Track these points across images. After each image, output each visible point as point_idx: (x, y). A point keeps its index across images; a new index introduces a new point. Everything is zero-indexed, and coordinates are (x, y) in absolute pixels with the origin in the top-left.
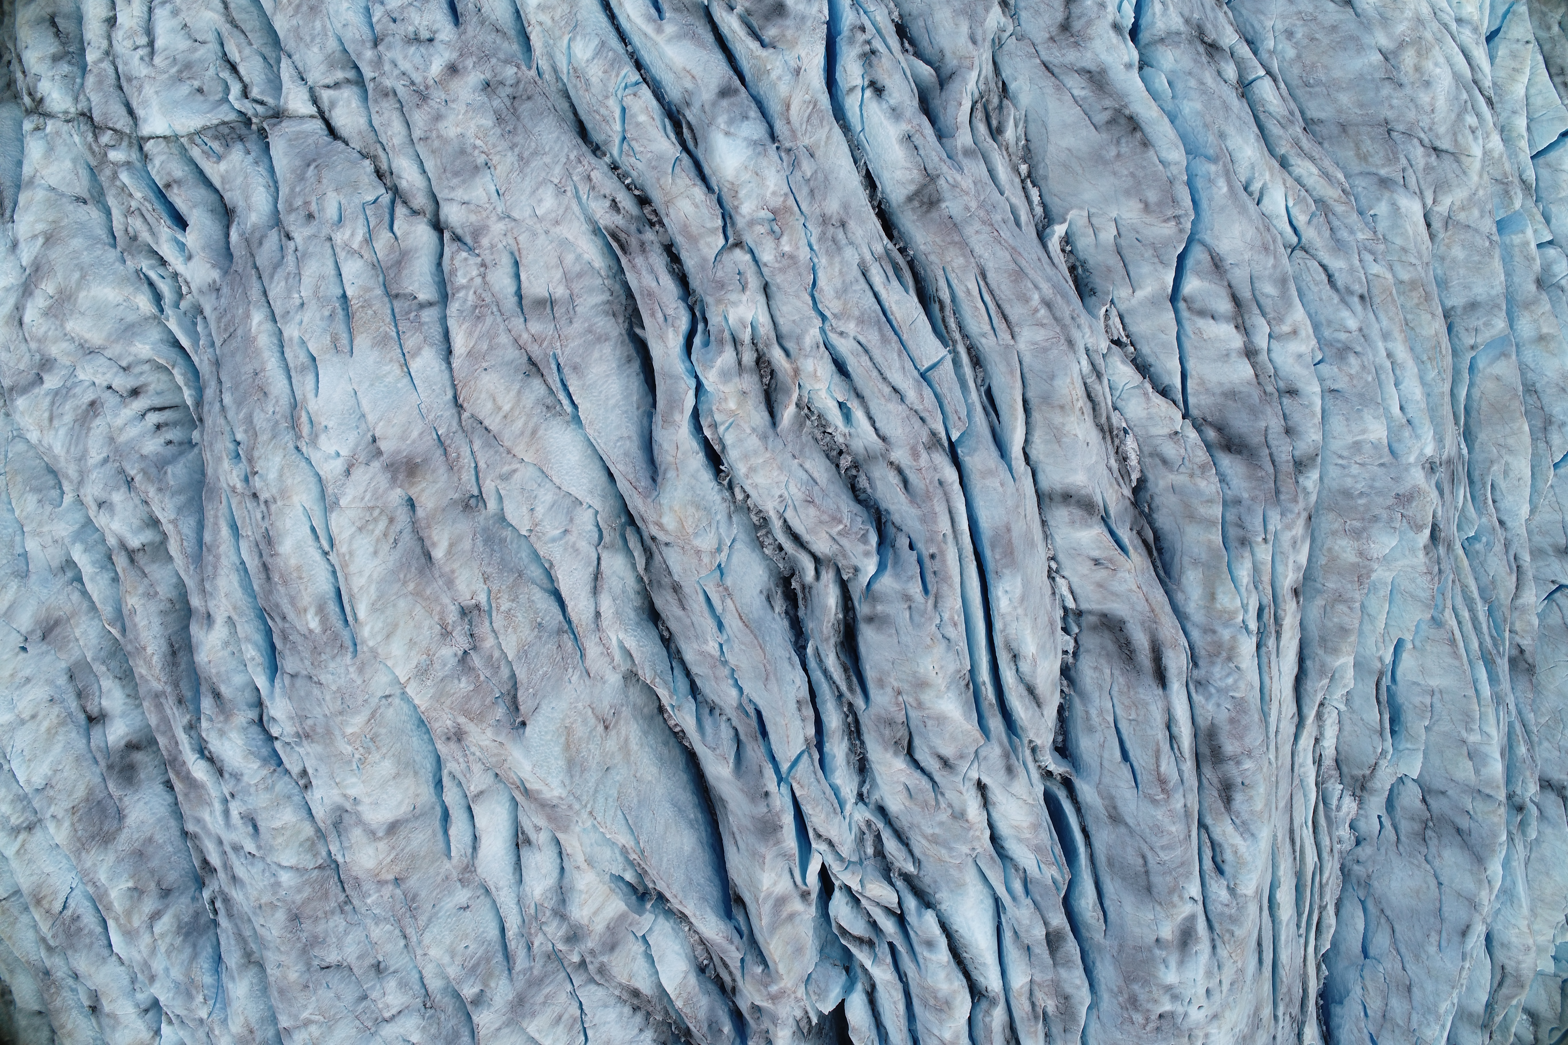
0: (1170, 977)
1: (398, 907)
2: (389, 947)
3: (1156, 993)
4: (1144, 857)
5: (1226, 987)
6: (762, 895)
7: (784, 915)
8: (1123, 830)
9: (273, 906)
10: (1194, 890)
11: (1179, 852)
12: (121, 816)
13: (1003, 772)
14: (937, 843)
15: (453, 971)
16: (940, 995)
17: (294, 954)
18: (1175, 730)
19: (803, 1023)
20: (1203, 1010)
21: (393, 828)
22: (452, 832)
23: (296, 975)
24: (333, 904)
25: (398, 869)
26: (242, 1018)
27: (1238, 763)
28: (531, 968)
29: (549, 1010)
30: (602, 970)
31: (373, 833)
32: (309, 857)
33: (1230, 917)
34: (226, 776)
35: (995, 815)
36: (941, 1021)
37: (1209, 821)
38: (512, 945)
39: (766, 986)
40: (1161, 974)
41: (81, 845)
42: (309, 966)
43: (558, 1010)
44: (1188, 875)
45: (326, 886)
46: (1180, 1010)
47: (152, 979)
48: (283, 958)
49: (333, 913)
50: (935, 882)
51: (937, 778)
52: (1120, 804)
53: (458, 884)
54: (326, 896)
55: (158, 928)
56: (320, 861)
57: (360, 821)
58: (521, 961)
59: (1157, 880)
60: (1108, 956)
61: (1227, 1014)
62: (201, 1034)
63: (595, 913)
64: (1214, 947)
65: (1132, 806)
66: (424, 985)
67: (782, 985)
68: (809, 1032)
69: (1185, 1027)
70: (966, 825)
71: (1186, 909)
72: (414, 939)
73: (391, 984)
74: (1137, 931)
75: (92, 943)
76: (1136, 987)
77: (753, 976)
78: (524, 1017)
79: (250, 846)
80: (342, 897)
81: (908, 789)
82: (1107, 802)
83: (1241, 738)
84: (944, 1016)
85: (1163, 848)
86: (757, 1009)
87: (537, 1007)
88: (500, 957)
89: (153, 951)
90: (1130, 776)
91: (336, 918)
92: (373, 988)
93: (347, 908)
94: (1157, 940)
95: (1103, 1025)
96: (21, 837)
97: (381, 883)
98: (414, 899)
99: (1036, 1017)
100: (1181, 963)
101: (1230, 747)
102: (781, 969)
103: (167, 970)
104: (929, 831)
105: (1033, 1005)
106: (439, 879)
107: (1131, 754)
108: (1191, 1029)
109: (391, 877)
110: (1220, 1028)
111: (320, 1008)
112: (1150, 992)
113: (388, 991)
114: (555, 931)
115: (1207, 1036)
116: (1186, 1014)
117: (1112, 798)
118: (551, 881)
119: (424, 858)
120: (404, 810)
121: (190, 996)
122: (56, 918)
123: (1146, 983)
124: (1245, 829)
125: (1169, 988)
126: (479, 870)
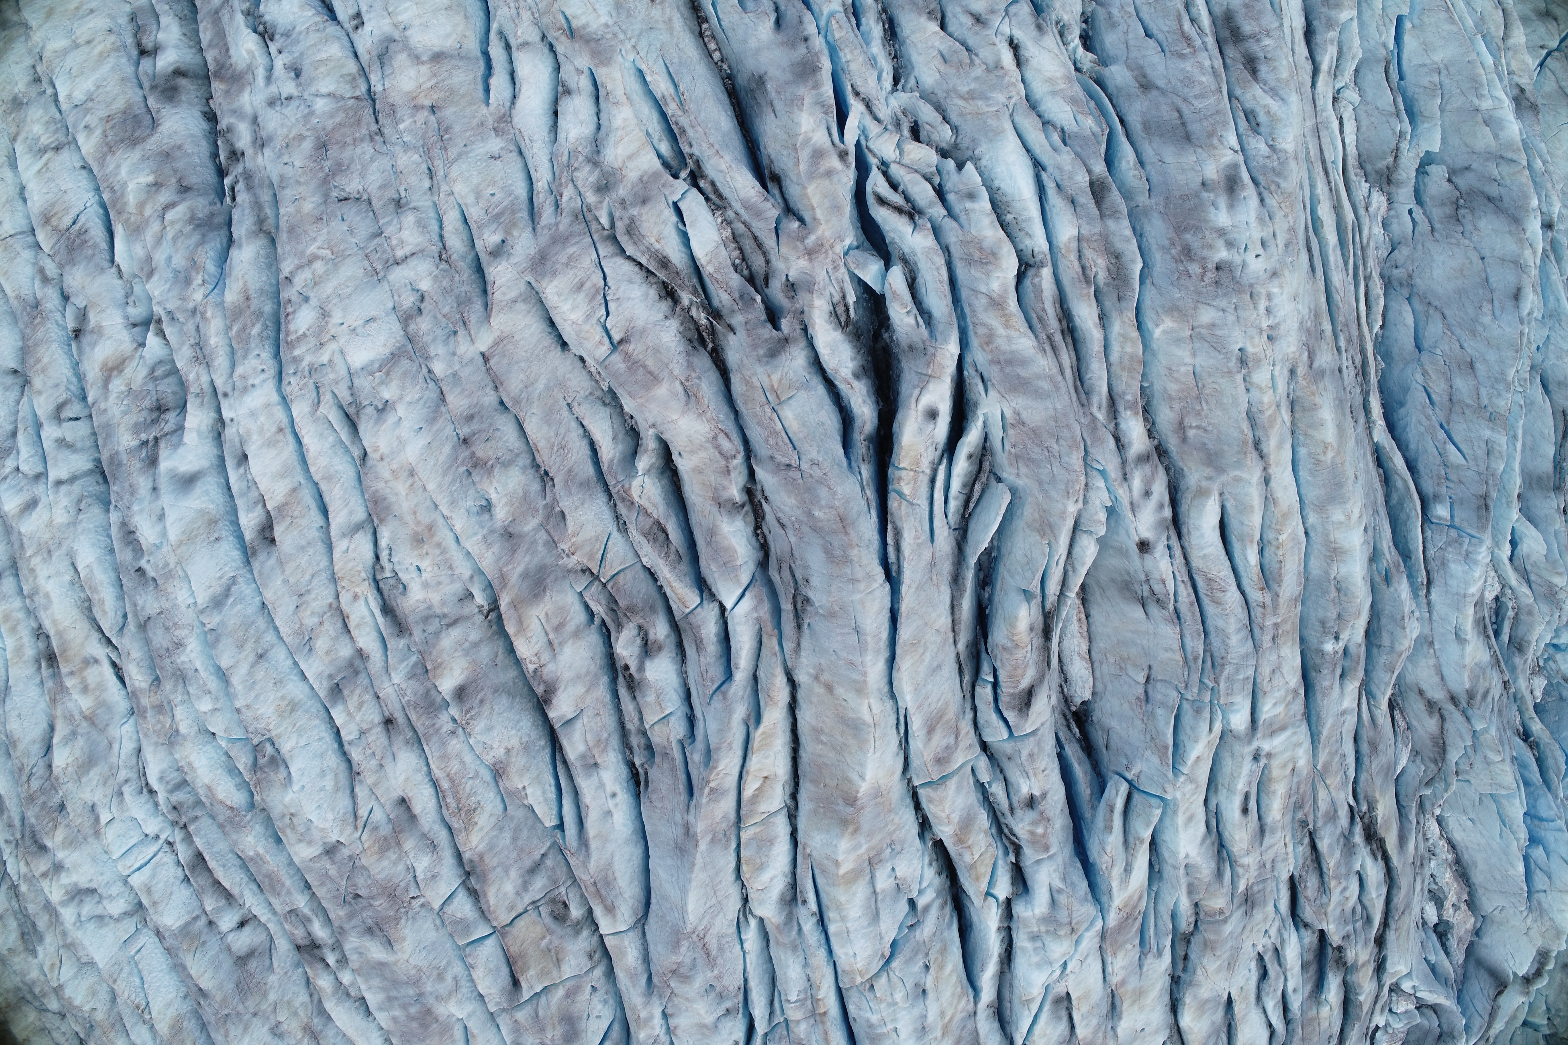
0: (1222, 217)
1: (430, 134)
2: (413, 180)
3: (1210, 237)
4: (1179, 111)
5: (1281, 240)
6: (801, 138)
7: (822, 169)
8: (1155, 93)
9: (301, 138)
10: (1233, 140)
11: (1212, 100)
12: (154, 124)
13: (1033, 27)
14: (973, 99)
15: (475, 213)
16: (985, 245)
17: (313, 184)
18: (1193, 11)
19: (840, 310)
20: (1260, 259)
21: (438, 57)
22: (493, 81)
23: (312, 206)
24: (364, 132)
25: (436, 96)
26: (241, 283)
27: (1258, 41)
28: (557, 224)
29: (572, 272)
30: (631, 230)
31: (417, 58)
32: (347, 87)
33: (1274, 170)
34: (277, 37)
35: (1029, 75)
36: (988, 274)
37: (1238, 92)
38: (539, 199)
39: (802, 240)
40: (1212, 217)
41: (108, 148)
42: (326, 196)
43: (581, 275)
44: (1225, 124)
45: (360, 113)
46: (1237, 259)
47: (150, 274)
48: (301, 189)
49: (362, 140)
50: (974, 140)
51: (971, 42)
52: (1149, 71)
53: (493, 133)
54: (358, 123)
55: (170, 216)
56: (358, 93)
57: (406, 47)
58: (547, 216)
59: (1194, 128)
60: (1155, 214)
61: (1287, 273)
62: (190, 327)
63: (630, 157)
64: (1262, 201)
65: (1161, 68)
66: (441, 237)
67: (819, 232)
68: (847, 325)
69: (1245, 281)
70: (1001, 73)
71: (1228, 157)
72: (441, 173)
73: (409, 219)
74: (1181, 178)
75: (94, 255)
76: (1188, 236)
77: (789, 236)
78: (543, 275)
79: (289, 87)
80: (374, 127)
81: (942, 56)
82: (1136, 73)
83: (1257, 19)
84: (990, 267)
85: (1196, 97)
86: (791, 287)
87: (558, 267)
88: (525, 214)
89: (159, 240)
90: (1156, 45)
91: (365, 145)
92: (389, 223)
93: (377, 138)
94: (1203, 184)
95: (1159, 288)
96: (47, 156)
97: (417, 108)
98: (447, 130)
99: (1088, 282)
100: (1231, 206)
101: (1247, 27)
102: (819, 214)
103: (170, 258)
104: (966, 89)
105: (1083, 268)
106: (475, 122)
107: (1155, 31)
108: (1251, 286)
109: (428, 103)
110: (1281, 287)
111: (329, 241)
112: (1204, 237)
113: (405, 225)
114: (586, 176)
115: (1269, 296)
116: (1244, 265)
117: (1141, 68)
118: (588, 130)
119: (463, 96)
120: (449, 44)
121: (188, 282)
122: (61, 233)
123: (1197, 229)
124: (1274, 92)
125: (1221, 232)
126: (515, 120)
